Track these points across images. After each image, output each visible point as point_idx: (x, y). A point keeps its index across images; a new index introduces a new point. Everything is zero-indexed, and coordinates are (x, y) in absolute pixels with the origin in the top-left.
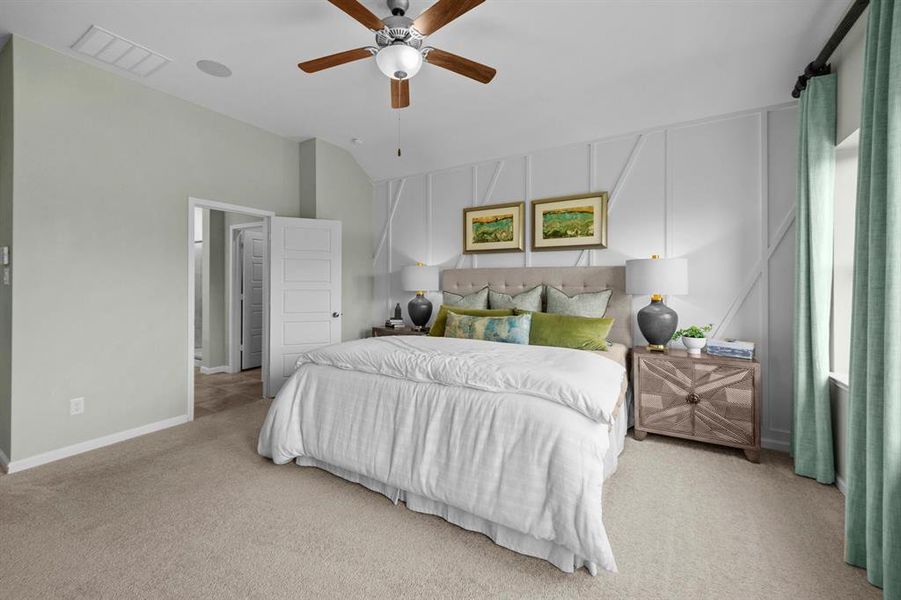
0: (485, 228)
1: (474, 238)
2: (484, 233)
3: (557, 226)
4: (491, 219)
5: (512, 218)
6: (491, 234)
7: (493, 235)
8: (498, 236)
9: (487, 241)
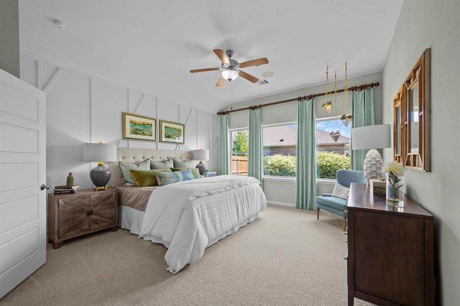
0: (137, 127)
1: (131, 131)
2: (137, 129)
3: (170, 134)
4: (141, 123)
5: (151, 125)
6: (141, 131)
7: (142, 132)
8: (145, 132)
9: (139, 134)
